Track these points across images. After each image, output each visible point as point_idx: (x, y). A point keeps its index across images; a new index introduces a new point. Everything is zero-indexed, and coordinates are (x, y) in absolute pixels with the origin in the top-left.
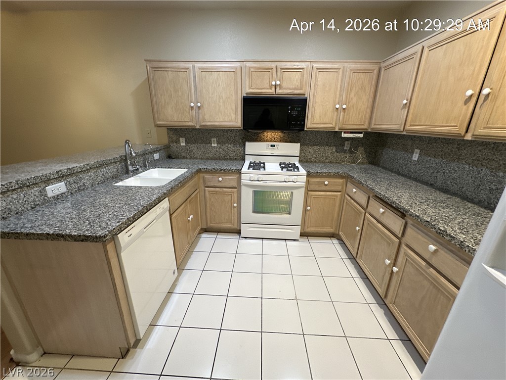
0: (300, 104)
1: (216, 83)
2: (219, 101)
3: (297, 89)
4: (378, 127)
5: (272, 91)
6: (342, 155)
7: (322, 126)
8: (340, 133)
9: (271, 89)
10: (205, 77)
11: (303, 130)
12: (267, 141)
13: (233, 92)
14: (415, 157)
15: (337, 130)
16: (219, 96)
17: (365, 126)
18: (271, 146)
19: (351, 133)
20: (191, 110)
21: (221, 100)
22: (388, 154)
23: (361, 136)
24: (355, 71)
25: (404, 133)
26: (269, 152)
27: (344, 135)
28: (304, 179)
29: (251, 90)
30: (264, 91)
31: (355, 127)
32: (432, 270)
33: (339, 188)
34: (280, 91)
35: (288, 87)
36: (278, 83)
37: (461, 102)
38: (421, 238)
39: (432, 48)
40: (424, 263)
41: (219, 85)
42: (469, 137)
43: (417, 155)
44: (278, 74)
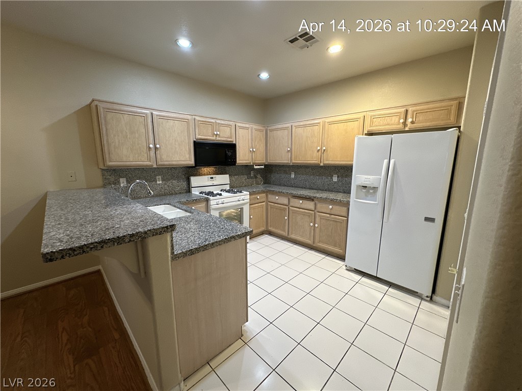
0: (232, 147)
1: (172, 129)
2: (175, 144)
3: (229, 138)
4: (271, 161)
5: (214, 138)
6: (250, 180)
7: (245, 162)
8: (253, 166)
9: (213, 136)
10: (162, 123)
11: (235, 165)
12: (204, 175)
13: (187, 137)
14: (293, 176)
15: (252, 164)
16: (175, 140)
17: (264, 162)
18: (211, 178)
19: (259, 165)
20: (149, 151)
21: (177, 143)
22: (274, 177)
23: (263, 167)
24: (256, 130)
25: (291, 164)
26: (210, 183)
27: (255, 167)
28: (248, 197)
29: (200, 137)
30: (209, 138)
31: (259, 162)
32: (332, 216)
33: (264, 200)
34: (219, 139)
35: (223, 136)
36: (218, 133)
37: (316, 151)
38: (324, 205)
39: (297, 127)
40: (328, 215)
41: (175, 131)
42: (322, 165)
43: (294, 175)
44: (217, 127)
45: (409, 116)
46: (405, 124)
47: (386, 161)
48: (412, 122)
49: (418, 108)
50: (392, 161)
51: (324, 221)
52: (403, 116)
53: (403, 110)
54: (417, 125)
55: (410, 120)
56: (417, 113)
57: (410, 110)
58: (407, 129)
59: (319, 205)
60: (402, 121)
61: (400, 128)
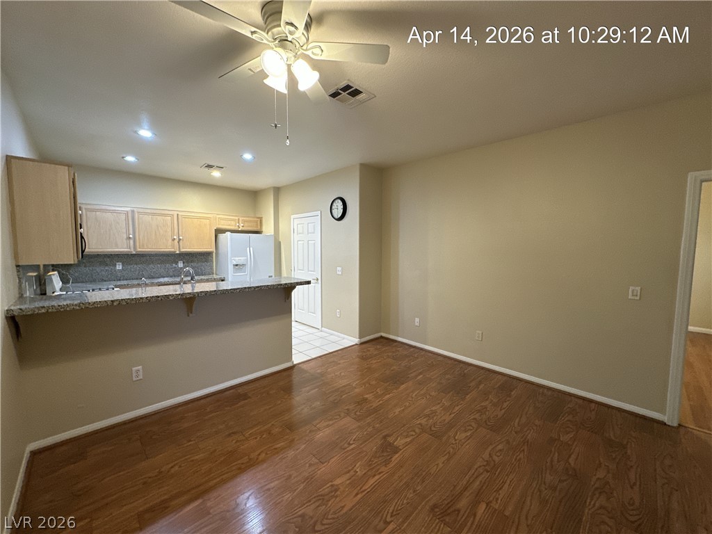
47: (248, 249)
48: (243, 226)
49: (245, 218)
50: (251, 249)
52: (237, 221)
53: (237, 218)
54: (244, 229)
55: (241, 224)
56: (244, 221)
57: (241, 219)
58: (240, 229)
60: (237, 224)
61: (236, 228)
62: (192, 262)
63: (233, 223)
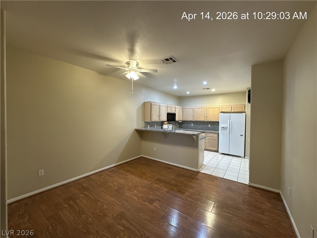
0: (175, 115)
3: (175, 112)
7: (177, 120)
9: (171, 111)
15: (179, 121)
17: (182, 120)
23: (182, 122)
25: (194, 121)
38: (209, 134)
39: (196, 108)
40: (211, 137)
42: (206, 121)
43: (193, 125)
44: (172, 108)
45: (233, 108)
46: (232, 110)
47: (229, 120)
48: (234, 110)
49: (235, 106)
50: (231, 120)
51: (209, 140)
52: (231, 108)
53: (231, 106)
54: (235, 111)
55: (233, 109)
56: (234, 108)
57: (233, 107)
58: (232, 111)
59: (207, 134)
60: (231, 109)
61: (230, 111)
62: (213, 125)
63: (229, 109)
